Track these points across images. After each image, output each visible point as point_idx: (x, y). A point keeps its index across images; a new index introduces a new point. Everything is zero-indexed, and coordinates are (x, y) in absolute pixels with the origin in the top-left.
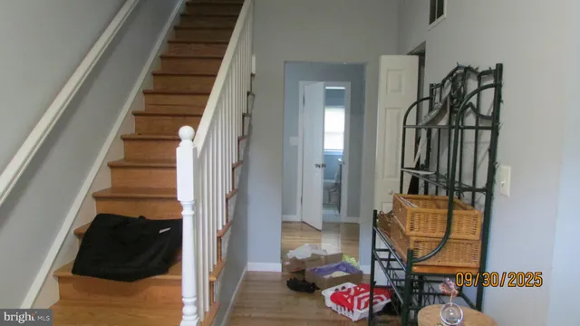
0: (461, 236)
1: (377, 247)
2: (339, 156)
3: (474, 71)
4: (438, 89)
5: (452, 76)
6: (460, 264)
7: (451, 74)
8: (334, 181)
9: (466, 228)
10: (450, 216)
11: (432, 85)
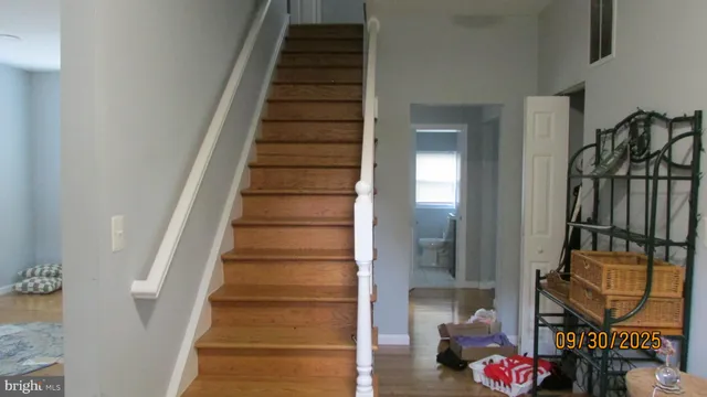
0: (662, 294)
1: (541, 311)
2: (451, 210)
3: (662, 118)
4: (609, 135)
5: (631, 122)
6: (662, 324)
7: (628, 119)
8: (443, 240)
9: (666, 285)
10: (650, 272)
11: (598, 131)
